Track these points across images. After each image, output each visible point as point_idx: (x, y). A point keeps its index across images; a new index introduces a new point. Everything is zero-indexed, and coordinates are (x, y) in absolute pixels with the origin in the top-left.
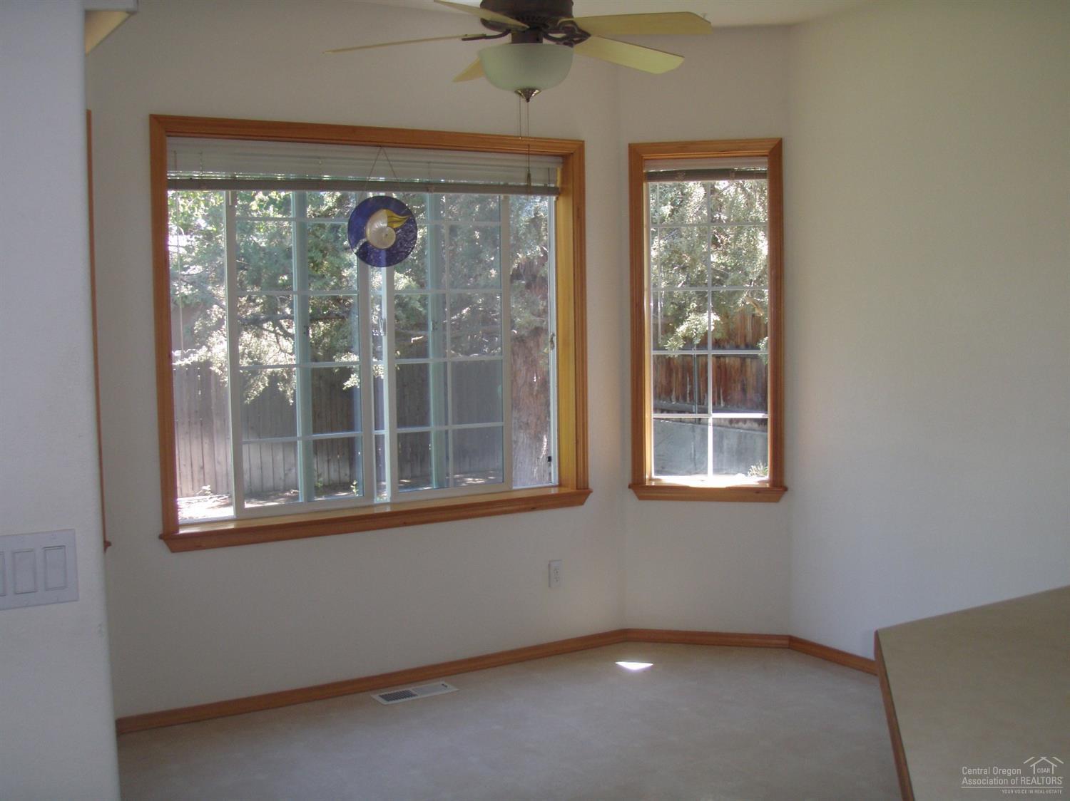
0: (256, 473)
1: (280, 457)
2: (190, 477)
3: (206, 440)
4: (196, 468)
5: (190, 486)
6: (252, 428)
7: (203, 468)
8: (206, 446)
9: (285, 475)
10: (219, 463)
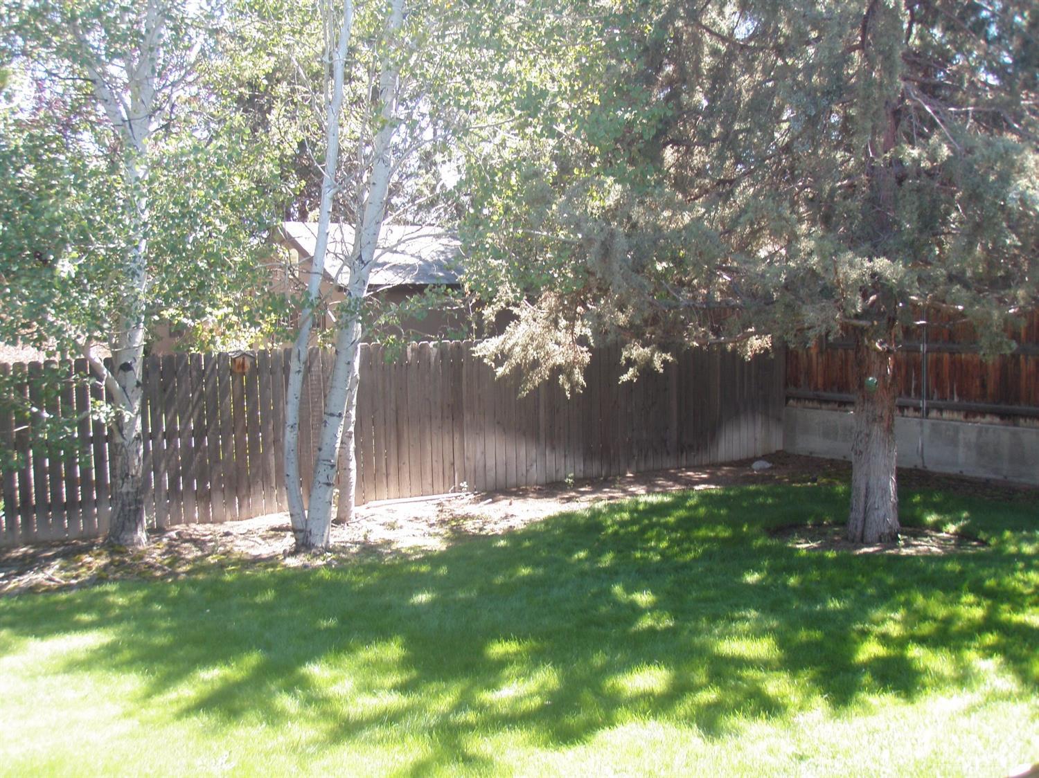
0: (501, 470)
1: (523, 453)
2: (441, 474)
3: (457, 436)
4: (447, 465)
5: (441, 483)
6: (498, 423)
7: (453, 464)
8: (457, 441)
9: (527, 471)
10: (468, 458)
